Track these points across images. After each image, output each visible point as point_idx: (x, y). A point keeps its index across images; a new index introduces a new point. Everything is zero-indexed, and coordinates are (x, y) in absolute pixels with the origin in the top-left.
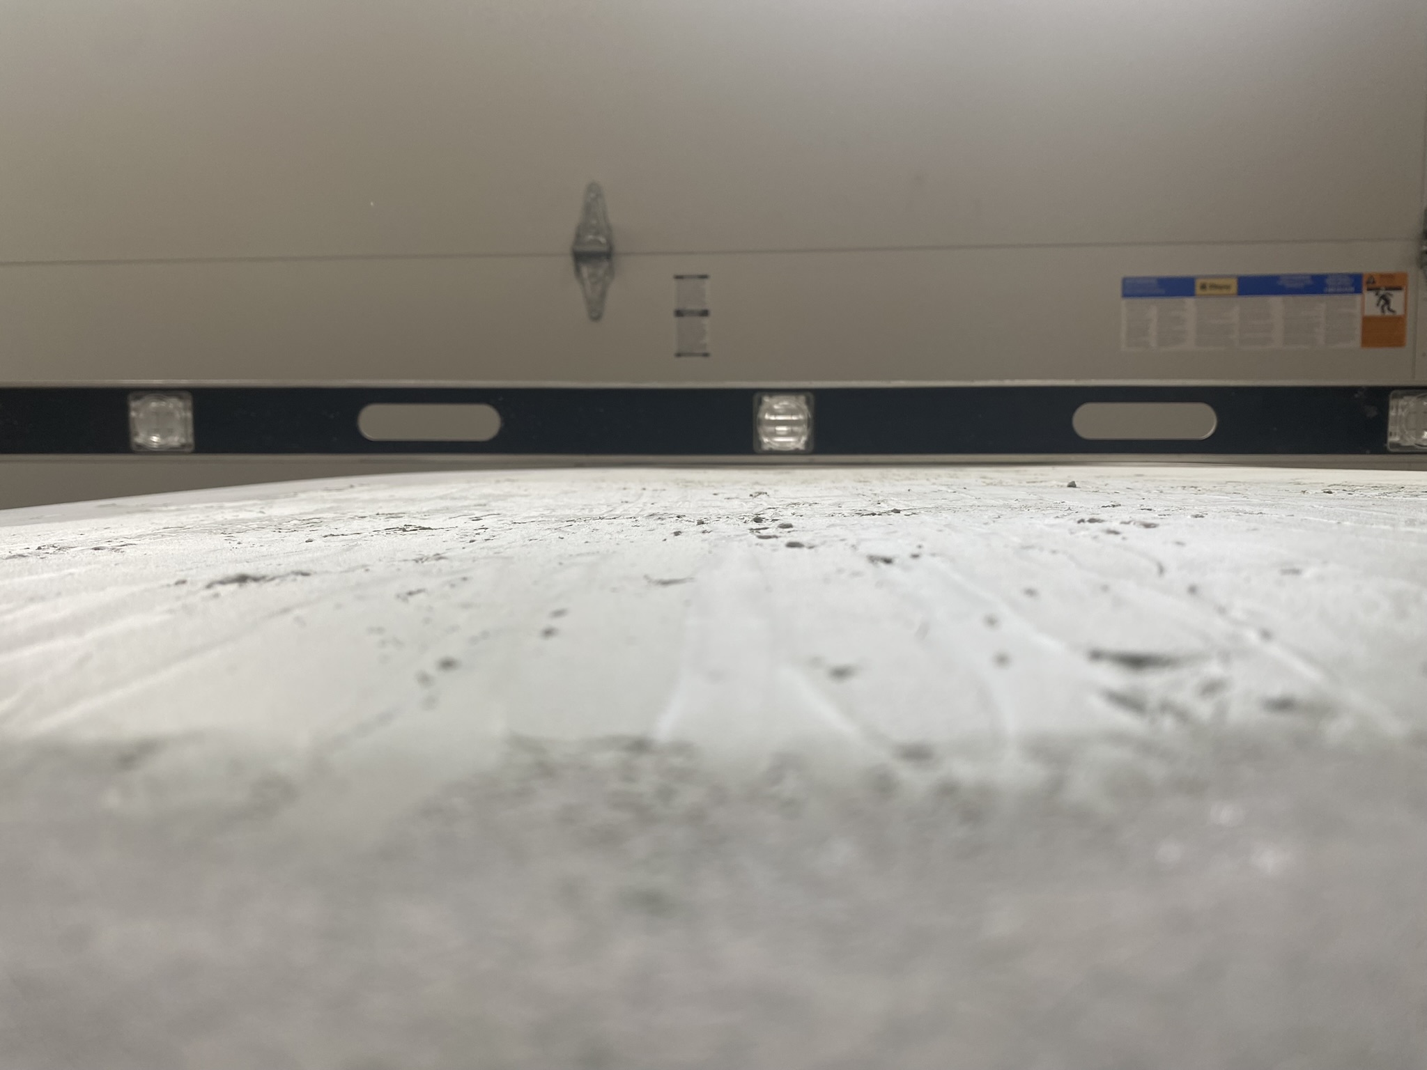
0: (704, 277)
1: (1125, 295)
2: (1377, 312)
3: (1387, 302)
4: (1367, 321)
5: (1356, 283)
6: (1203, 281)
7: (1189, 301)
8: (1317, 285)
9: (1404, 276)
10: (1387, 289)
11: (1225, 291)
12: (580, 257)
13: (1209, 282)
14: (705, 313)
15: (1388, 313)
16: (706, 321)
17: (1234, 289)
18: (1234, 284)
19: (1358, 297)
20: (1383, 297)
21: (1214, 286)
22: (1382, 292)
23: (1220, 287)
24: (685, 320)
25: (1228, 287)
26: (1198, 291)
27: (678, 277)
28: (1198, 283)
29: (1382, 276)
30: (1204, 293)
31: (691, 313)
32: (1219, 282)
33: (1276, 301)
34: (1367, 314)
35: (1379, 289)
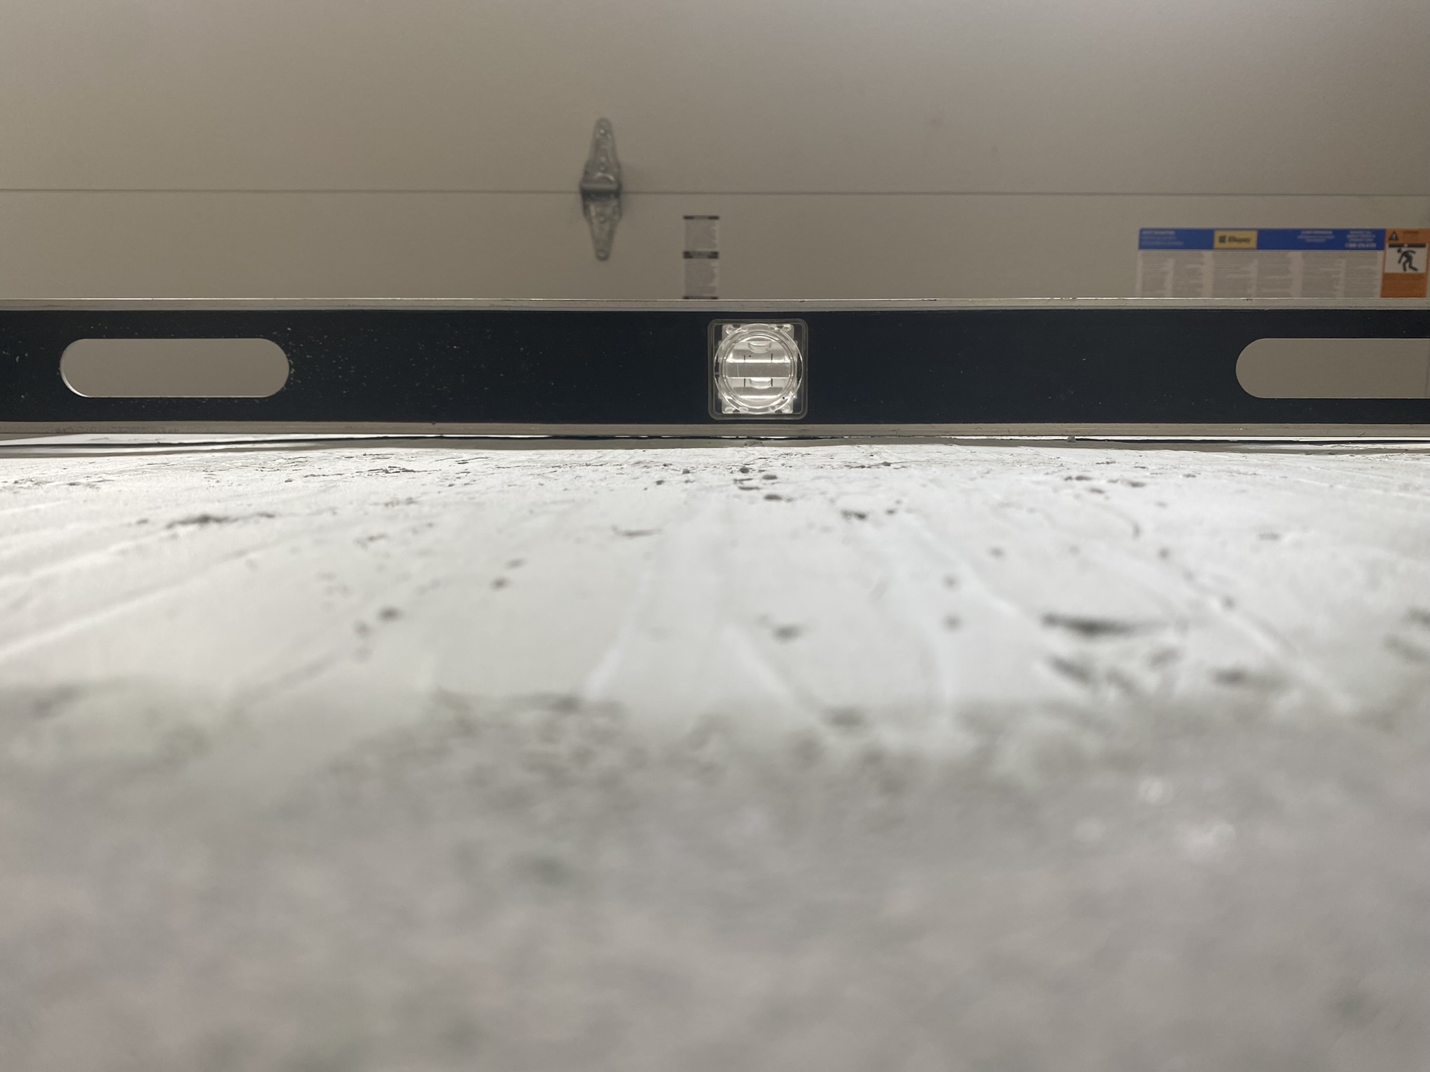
0: (716, 218)
1: (1141, 247)
2: (1398, 269)
3: (1409, 259)
4: (1387, 277)
5: (1379, 239)
6: (1224, 234)
7: (1207, 254)
8: (1338, 240)
9: (1426, 234)
10: (1410, 246)
11: (1244, 245)
12: (588, 195)
13: (1228, 234)
14: (714, 255)
15: (1409, 271)
16: (714, 263)
17: (1253, 244)
18: (1253, 236)
19: (1380, 253)
20: (1405, 254)
21: (1233, 239)
22: (1404, 250)
23: (1240, 241)
24: (694, 261)
25: (1247, 241)
26: (1217, 244)
27: (687, 218)
28: (1218, 235)
29: (1407, 232)
30: (1222, 245)
31: (700, 255)
32: (1239, 235)
33: (1296, 256)
34: (1388, 270)
35: (1402, 246)
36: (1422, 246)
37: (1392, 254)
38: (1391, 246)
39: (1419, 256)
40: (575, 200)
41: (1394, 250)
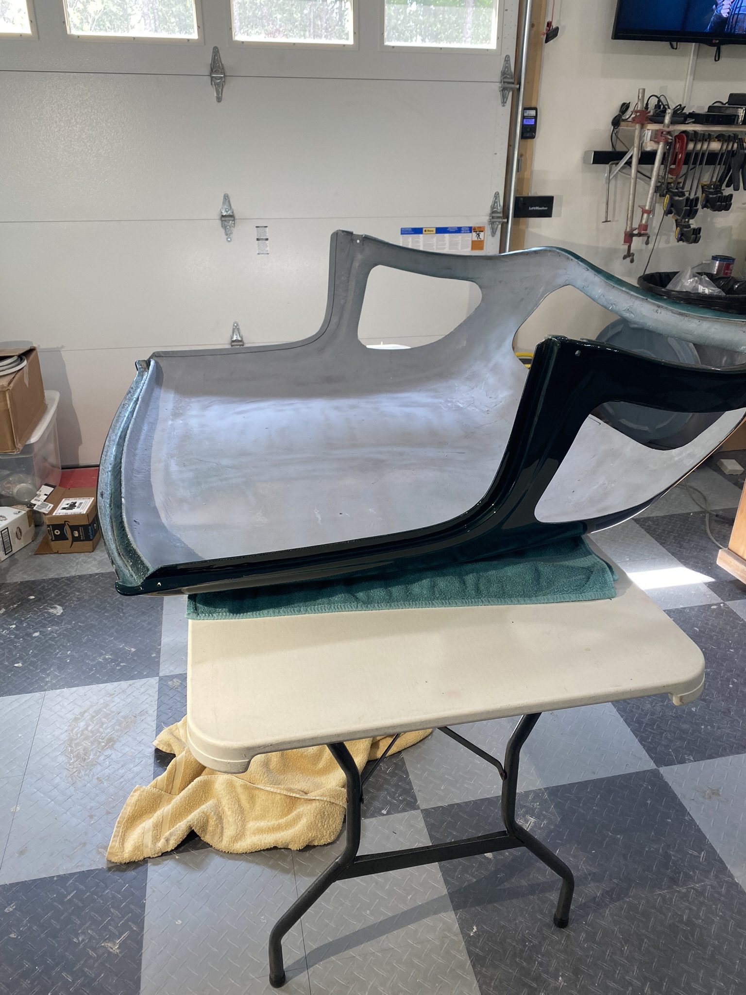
0: (267, 227)
1: (402, 234)
2: (475, 239)
3: (479, 236)
4: (473, 242)
5: (471, 230)
6: (426, 229)
7: (421, 235)
8: (459, 230)
9: (484, 227)
10: (479, 231)
11: (432, 232)
12: (223, 221)
13: (427, 229)
14: (267, 239)
15: (479, 239)
16: (267, 242)
17: (434, 232)
18: (434, 229)
19: (471, 234)
20: (478, 234)
21: (428, 231)
22: (478, 233)
23: (431, 231)
24: (260, 241)
25: (433, 231)
26: (424, 232)
27: (257, 227)
28: (424, 229)
29: (478, 227)
30: (426, 233)
31: (262, 239)
32: (430, 229)
33: (447, 235)
34: (473, 239)
35: (476, 232)
36: (482, 231)
37: (474, 234)
38: (474, 232)
39: (482, 234)
40: (219, 223)
41: (475, 233)
